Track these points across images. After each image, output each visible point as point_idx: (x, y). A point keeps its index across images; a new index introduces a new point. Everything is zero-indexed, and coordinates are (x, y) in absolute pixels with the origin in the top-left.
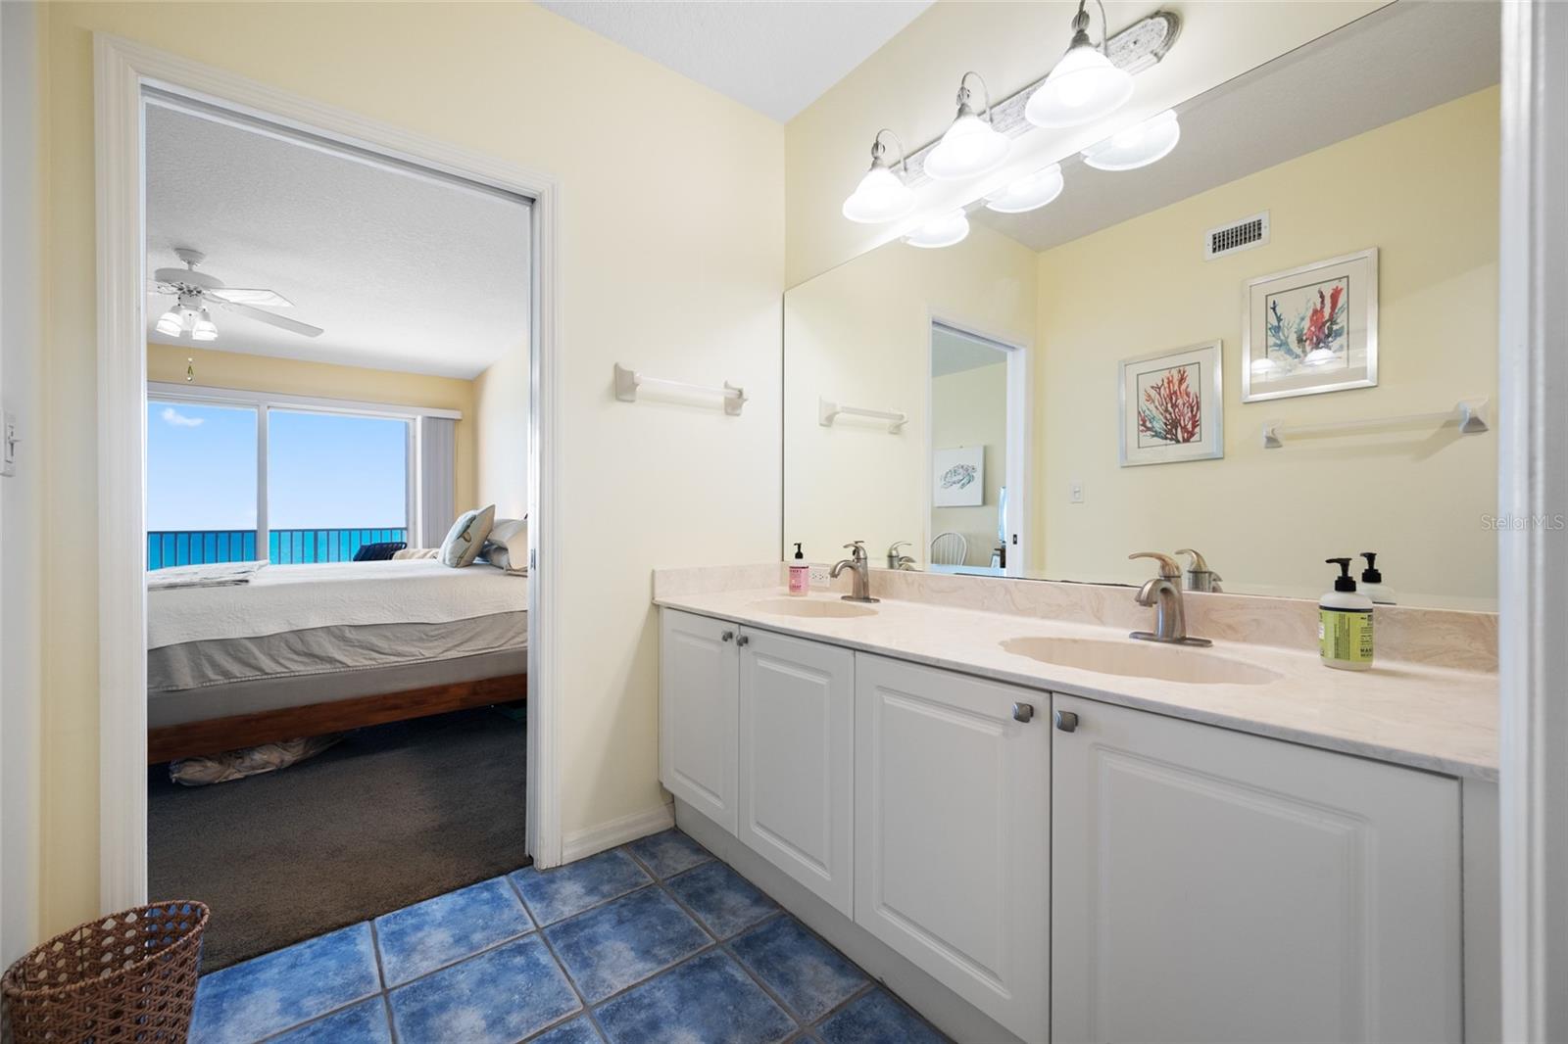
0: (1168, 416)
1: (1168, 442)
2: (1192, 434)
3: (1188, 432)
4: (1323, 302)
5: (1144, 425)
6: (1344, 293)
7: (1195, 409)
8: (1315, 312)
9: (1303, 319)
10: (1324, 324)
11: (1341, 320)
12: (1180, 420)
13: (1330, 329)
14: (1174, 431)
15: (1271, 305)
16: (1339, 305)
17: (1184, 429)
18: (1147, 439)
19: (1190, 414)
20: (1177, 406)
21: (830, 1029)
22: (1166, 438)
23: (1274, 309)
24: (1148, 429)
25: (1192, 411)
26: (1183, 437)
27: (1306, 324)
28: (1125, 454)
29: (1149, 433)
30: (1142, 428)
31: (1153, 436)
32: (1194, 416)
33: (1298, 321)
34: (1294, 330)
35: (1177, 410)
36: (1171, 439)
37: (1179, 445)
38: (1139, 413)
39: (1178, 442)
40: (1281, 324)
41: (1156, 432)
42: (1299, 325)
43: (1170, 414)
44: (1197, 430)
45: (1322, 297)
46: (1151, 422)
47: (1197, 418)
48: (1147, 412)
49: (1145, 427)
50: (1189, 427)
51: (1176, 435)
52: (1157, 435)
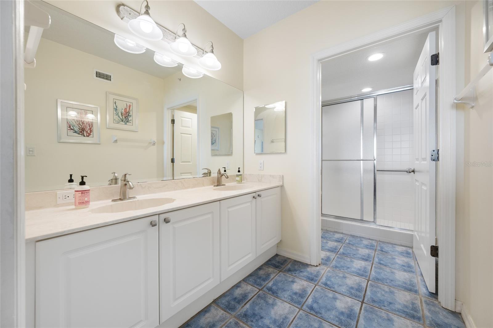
0: (81, 127)
1: (80, 135)
2: (90, 134)
3: (88, 134)
4: (127, 107)
5: (70, 127)
6: (131, 106)
7: (91, 126)
8: (125, 109)
9: (122, 109)
10: (127, 113)
11: (131, 113)
12: (85, 129)
13: (129, 115)
14: (83, 132)
15: (114, 102)
16: (130, 109)
17: (87, 132)
18: (71, 133)
19: (89, 127)
20: (84, 124)
21: (232, 311)
22: (80, 134)
23: (115, 103)
24: (72, 129)
25: (90, 127)
26: (87, 135)
27: (123, 111)
28: (59, 137)
29: (72, 131)
30: (69, 128)
31: (74, 132)
32: (91, 129)
33: (121, 109)
34: (120, 111)
35: (84, 125)
36: (82, 135)
37: (84, 137)
38: (67, 122)
39: (84, 136)
40: (117, 108)
41: (75, 131)
42: (121, 110)
43: (81, 126)
44: (92, 133)
45: (127, 105)
46: (73, 127)
47: (92, 129)
48: (71, 123)
49: (71, 128)
50: (89, 132)
51: (84, 134)
52: (75, 132)
